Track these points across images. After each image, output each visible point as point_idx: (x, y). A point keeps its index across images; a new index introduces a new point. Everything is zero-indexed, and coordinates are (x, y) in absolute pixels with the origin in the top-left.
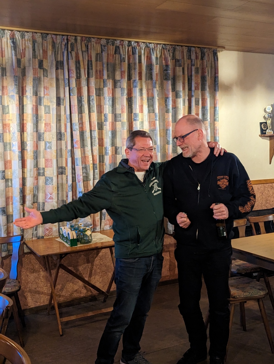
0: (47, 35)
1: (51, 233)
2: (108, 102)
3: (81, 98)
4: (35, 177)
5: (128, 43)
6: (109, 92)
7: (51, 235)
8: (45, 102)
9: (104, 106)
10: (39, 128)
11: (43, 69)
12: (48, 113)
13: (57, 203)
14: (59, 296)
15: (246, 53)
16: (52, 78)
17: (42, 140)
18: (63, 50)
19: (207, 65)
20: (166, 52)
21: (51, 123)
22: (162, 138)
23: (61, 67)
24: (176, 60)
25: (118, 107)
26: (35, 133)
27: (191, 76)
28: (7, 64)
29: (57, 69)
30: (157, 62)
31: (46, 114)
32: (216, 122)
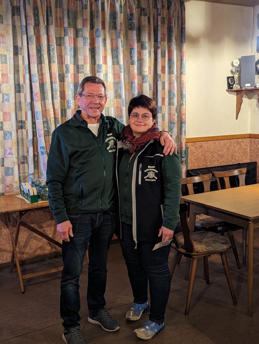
1: (12, 190)
2: (69, 52)
3: (40, 48)
6: (71, 41)
7: (12, 192)
8: (2, 50)
9: (66, 57)
12: (5, 63)
13: (18, 158)
14: (22, 253)
15: (213, 3)
16: (8, 25)
19: (173, 14)
21: (9, 74)
22: (127, 92)
23: (17, 13)
24: (141, 8)
25: (80, 57)
27: (157, 26)
29: (13, 15)
30: (121, 11)
31: (2, 63)
32: (182, 76)
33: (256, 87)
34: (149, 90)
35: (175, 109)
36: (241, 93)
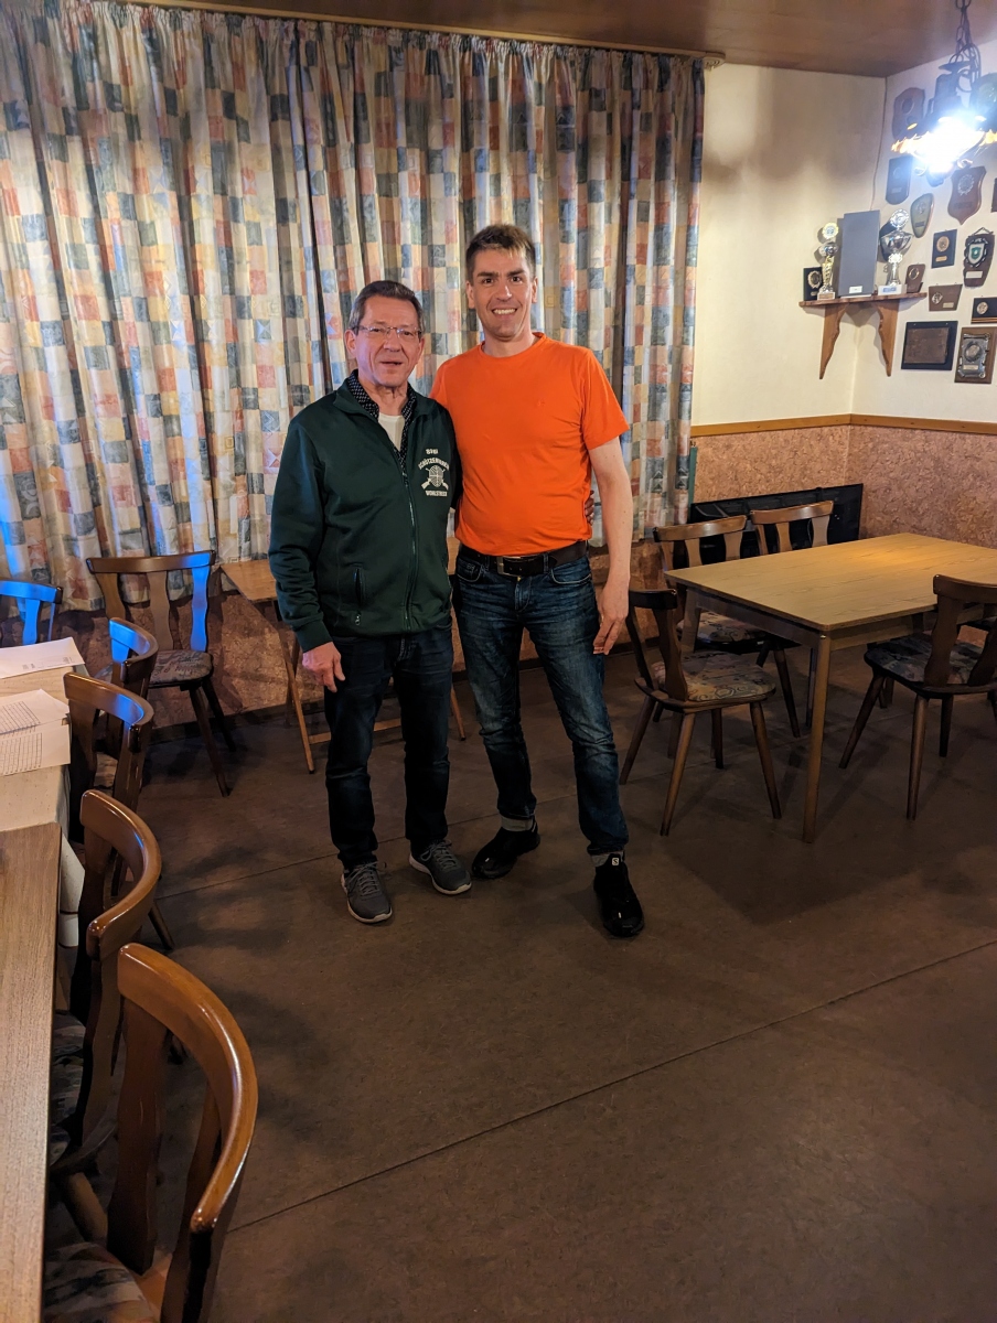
0: (240, 18)
2: (410, 213)
3: (341, 202)
4: (237, 412)
5: (463, 42)
6: (414, 183)
8: (247, 211)
9: (402, 224)
10: (237, 285)
11: (237, 119)
12: (257, 244)
15: (780, 71)
16: (261, 145)
17: (247, 315)
18: (287, 64)
19: (674, 103)
20: (564, 68)
21: (267, 271)
22: (551, 311)
23: (283, 112)
24: (590, 90)
25: (437, 226)
26: (228, 298)
27: (631, 138)
28: (141, 107)
29: (274, 118)
30: (540, 98)
31: (251, 245)
32: (689, 268)
33: (876, 293)
34: (603, 306)
35: (666, 355)
36: (837, 311)
